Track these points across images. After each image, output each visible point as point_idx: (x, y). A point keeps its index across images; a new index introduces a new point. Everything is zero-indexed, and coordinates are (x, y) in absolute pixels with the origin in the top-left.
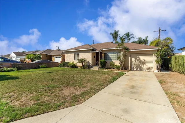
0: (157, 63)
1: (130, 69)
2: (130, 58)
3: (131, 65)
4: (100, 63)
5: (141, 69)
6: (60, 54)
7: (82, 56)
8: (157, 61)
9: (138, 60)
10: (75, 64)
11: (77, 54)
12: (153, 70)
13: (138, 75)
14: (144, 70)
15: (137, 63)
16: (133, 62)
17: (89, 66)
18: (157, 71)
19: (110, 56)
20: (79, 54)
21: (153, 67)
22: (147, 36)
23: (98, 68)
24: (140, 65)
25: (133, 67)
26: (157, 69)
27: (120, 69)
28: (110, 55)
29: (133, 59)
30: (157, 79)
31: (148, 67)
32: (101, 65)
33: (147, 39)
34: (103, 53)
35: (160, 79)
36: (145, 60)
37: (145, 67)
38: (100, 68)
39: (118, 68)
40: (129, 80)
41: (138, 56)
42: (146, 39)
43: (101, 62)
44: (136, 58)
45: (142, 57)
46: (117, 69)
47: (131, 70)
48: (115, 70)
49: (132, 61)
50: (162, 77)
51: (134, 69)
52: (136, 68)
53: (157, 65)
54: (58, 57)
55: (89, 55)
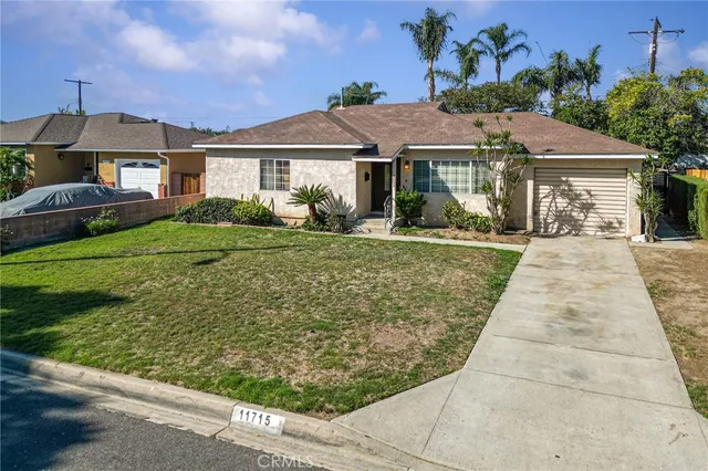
0: (642, 210)
1: (530, 226)
2: (530, 183)
3: (536, 213)
4: (397, 205)
5: (576, 228)
6: (159, 152)
7: (304, 173)
8: (641, 202)
9: (563, 194)
10: (266, 205)
11: (279, 163)
12: (627, 231)
13: (574, 262)
14: (589, 233)
15: (562, 203)
16: (544, 200)
17: (344, 217)
18: (642, 238)
19: (442, 177)
20: (287, 163)
21: (627, 222)
22: (593, 46)
23: (389, 226)
24: (572, 210)
25: (545, 220)
26: (643, 232)
27: (493, 233)
28: (441, 169)
29: (544, 190)
30: (641, 278)
31: (606, 220)
32: (404, 212)
33: (598, 61)
34: (407, 163)
35: (652, 279)
36: (592, 193)
37: (592, 220)
38: (396, 224)
39: (482, 227)
40: (551, 286)
41: (564, 179)
42: (592, 62)
43: (401, 203)
44: (556, 183)
45: (580, 184)
46: (478, 230)
47: (536, 232)
48: (469, 235)
49: (541, 196)
50: (658, 269)
51: (546, 228)
52: (555, 226)
53: (642, 216)
54: (140, 161)
55: (345, 171)
